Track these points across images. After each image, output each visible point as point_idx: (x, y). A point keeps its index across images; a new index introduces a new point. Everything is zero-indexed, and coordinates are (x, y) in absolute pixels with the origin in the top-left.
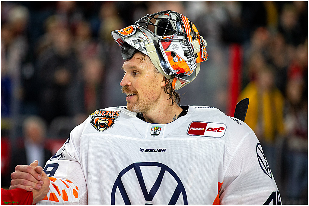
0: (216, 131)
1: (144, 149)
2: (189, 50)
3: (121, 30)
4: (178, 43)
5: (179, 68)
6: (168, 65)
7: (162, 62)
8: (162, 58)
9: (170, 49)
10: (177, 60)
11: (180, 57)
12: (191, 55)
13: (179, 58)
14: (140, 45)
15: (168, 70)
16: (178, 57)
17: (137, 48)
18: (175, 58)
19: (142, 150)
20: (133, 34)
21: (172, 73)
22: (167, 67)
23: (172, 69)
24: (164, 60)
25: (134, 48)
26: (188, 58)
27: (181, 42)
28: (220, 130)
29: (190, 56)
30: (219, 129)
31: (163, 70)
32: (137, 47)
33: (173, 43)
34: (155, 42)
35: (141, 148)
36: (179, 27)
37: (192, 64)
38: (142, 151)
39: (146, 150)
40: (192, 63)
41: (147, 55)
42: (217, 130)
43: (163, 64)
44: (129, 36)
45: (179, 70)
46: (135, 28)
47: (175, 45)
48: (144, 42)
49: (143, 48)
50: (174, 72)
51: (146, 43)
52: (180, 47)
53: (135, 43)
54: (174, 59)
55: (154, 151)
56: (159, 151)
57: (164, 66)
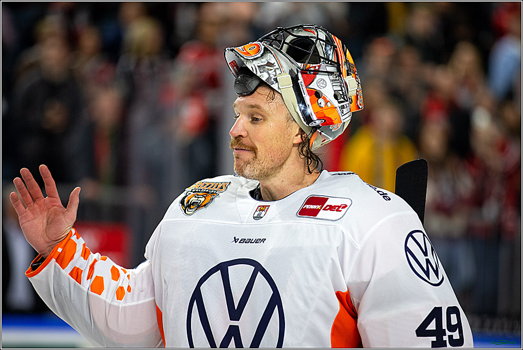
0: (334, 210)
1: (238, 239)
2: (342, 90)
3: (240, 48)
4: (326, 78)
5: (325, 117)
6: (310, 111)
7: (301, 105)
8: (301, 99)
9: (314, 86)
10: (323, 105)
11: (328, 99)
12: (345, 99)
13: (326, 102)
14: (269, 74)
15: (308, 119)
16: (325, 99)
17: (264, 79)
18: (320, 100)
19: (236, 240)
20: (259, 55)
21: (314, 124)
22: (308, 114)
23: (314, 117)
24: (304, 103)
25: (258, 78)
26: (339, 103)
27: (331, 77)
28: (340, 209)
29: (343, 100)
30: (339, 207)
31: (301, 117)
32: (264, 77)
33: (318, 77)
34: (291, 72)
35: (235, 238)
36: (329, 52)
37: (345, 113)
38: (236, 242)
39: (241, 240)
40: (345, 111)
41: (279, 91)
42: (337, 208)
43: (302, 109)
44: (253, 58)
45: (325, 121)
46: (263, 47)
47: (322, 79)
48: (275, 71)
49: (273, 80)
50: (318, 122)
51: (278, 72)
52: (329, 83)
53: (262, 71)
54: (319, 102)
55: (251, 243)
56: (257, 241)
57: (303, 112)
